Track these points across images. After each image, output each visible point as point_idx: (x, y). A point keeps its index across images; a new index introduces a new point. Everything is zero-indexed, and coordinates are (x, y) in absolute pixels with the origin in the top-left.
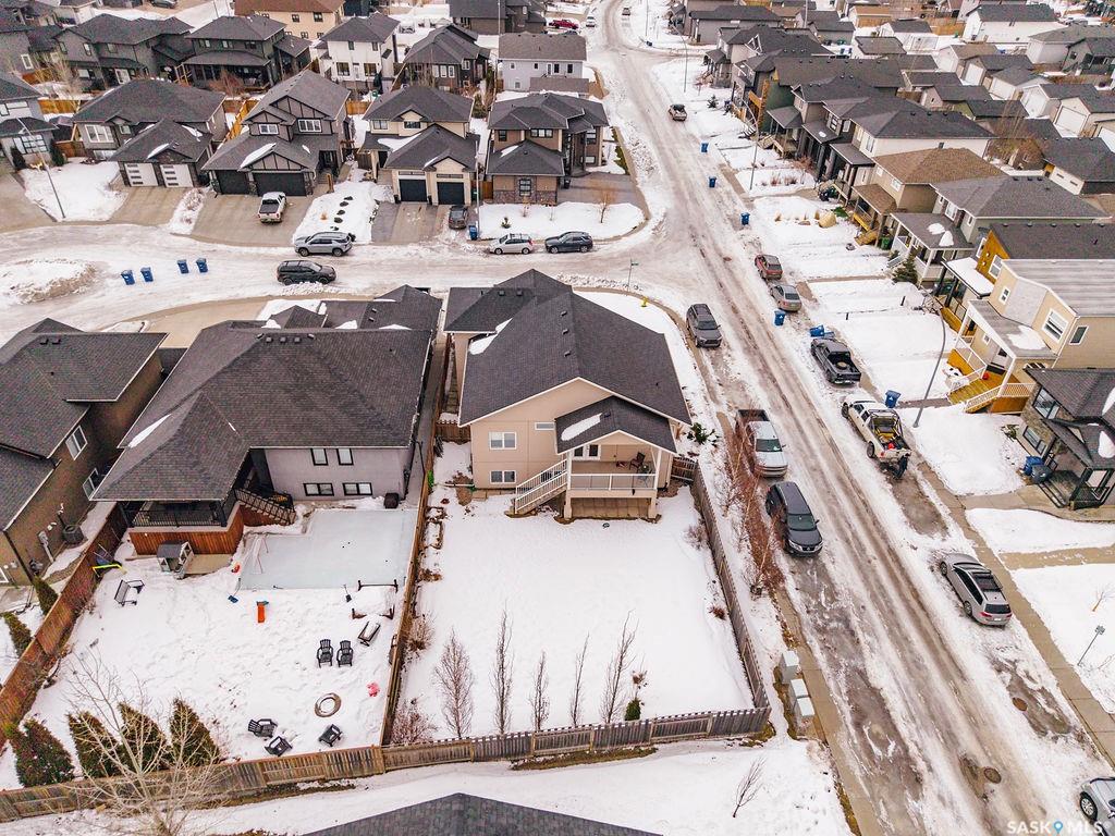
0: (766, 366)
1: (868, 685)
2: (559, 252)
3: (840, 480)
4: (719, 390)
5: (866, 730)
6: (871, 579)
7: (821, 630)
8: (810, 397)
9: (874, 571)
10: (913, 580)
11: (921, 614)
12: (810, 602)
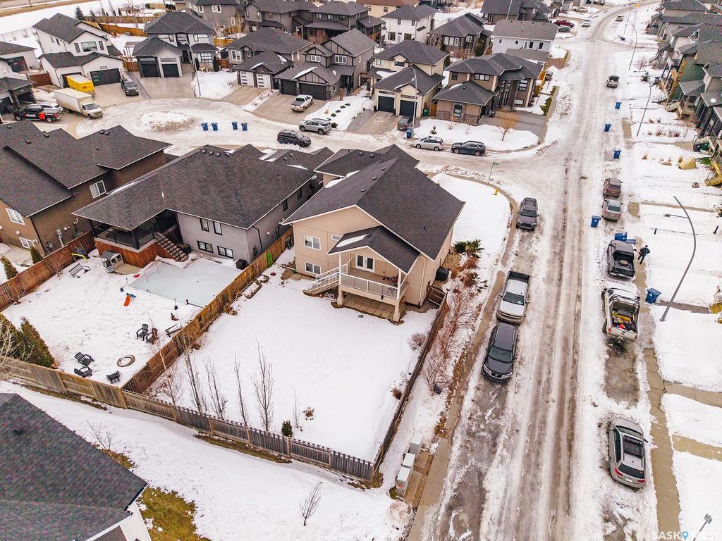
0: (562, 251)
1: (481, 484)
2: (459, 153)
3: (566, 340)
4: (513, 257)
5: (453, 515)
6: (540, 414)
7: (470, 433)
8: (583, 280)
9: (546, 410)
10: (577, 427)
11: (564, 452)
12: (476, 412)
